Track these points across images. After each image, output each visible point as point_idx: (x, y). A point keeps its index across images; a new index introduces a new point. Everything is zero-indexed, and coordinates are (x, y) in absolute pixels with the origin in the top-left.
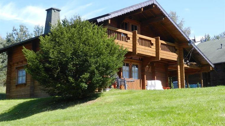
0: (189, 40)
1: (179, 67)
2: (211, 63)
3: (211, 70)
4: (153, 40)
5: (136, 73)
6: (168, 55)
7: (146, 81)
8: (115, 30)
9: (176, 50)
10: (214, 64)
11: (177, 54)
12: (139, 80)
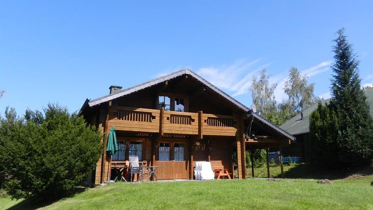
0: (247, 110)
1: (239, 143)
2: (290, 135)
3: (290, 143)
4: (194, 115)
5: (180, 154)
6: (219, 131)
7: (193, 163)
8: (132, 110)
9: (235, 123)
10: (294, 136)
11: (235, 128)
12: (185, 161)
